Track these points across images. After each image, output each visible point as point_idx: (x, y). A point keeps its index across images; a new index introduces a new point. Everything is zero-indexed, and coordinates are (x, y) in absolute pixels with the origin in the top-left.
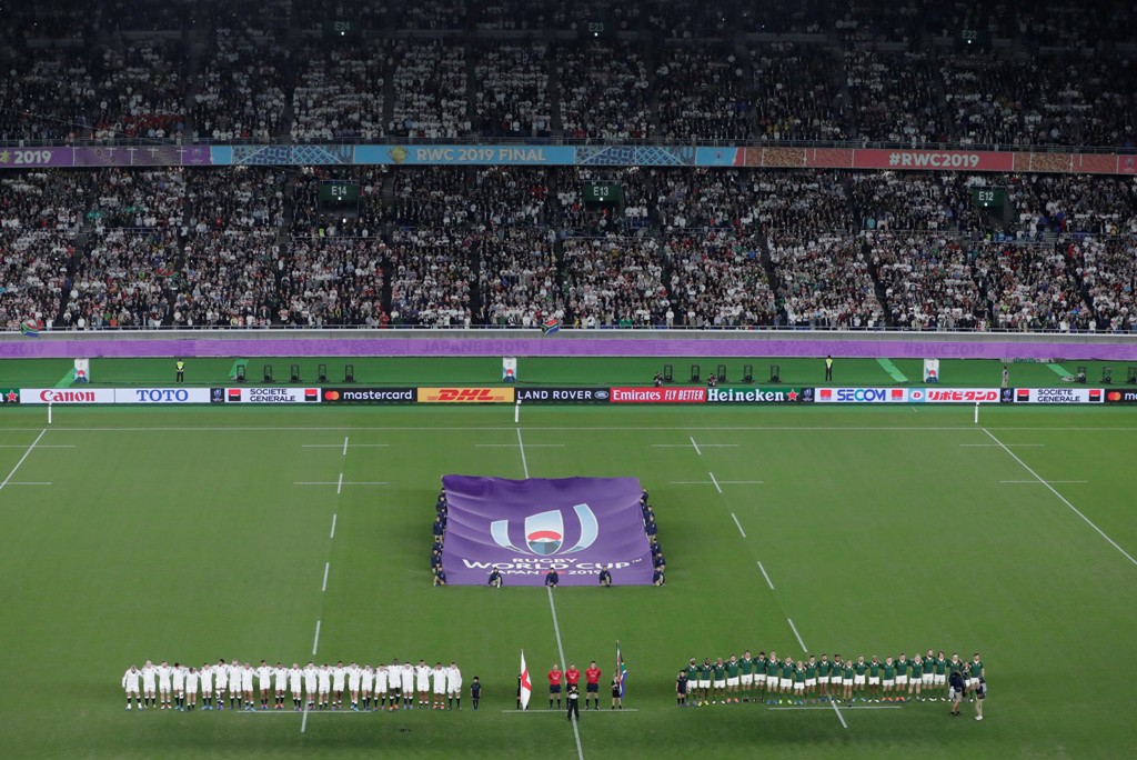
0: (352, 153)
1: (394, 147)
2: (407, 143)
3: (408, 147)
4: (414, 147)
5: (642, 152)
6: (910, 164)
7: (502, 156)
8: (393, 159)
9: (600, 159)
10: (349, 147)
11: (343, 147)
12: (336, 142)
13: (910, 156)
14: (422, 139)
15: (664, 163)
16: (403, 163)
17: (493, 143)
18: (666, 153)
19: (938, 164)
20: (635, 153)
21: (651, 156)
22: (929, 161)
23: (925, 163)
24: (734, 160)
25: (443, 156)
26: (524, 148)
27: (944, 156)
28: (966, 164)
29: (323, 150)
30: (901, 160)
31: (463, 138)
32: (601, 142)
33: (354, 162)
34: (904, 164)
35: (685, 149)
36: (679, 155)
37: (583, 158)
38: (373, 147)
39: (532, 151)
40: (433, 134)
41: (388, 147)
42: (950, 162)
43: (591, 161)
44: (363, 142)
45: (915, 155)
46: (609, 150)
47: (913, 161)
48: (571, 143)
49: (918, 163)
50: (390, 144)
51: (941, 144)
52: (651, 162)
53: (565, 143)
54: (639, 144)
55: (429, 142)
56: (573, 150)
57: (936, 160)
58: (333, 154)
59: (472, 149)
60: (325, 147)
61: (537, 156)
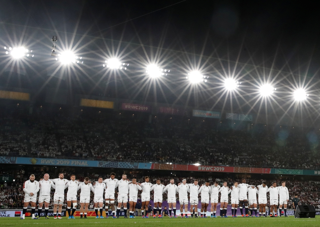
0: (16, 160)
1: (32, 158)
2: (37, 157)
3: (38, 159)
4: (40, 159)
5: (121, 164)
6: (204, 170)
7: (72, 164)
8: (32, 163)
9: (107, 166)
10: (14, 158)
11: (12, 158)
12: (10, 155)
13: (204, 167)
14: (42, 156)
15: (128, 168)
16: (35, 164)
17: (69, 159)
18: (129, 164)
19: (213, 170)
20: (119, 164)
21: (124, 165)
22: (210, 169)
23: (209, 170)
24: (151, 167)
25: (51, 162)
26: (80, 161)
27: (214, 167)
28: (221, 170)
29: (4, 158)
30: (202, 168)
31: (58, 157)
32: (107, 160)
33: (16, 163)
34: (202, 170)
35: (135, 163)
36: (133, 165)
37: (101, 165)
38: (24, 158)
39: (83, 162)
40: (48, 155)
41: (30, 158)
42: (216, 169)
43: (104, 166)
44: (20, 156)
45: (206, 167)
46: (110, 163)
47: (205, 169)
48: (97, 160)
49: (207, 170)
50: (31, 157)
51: (213, 164)
52: (124, 167)
53: (95, 160)
54: (120, 161)
55: (46, 157)
56: (98, 162)
57: (212, 169)
58: (8, 160)
59: (61, 160)
60: (5, 157)
61: (85, 164)
